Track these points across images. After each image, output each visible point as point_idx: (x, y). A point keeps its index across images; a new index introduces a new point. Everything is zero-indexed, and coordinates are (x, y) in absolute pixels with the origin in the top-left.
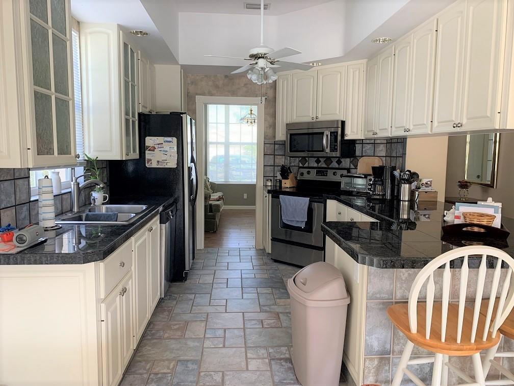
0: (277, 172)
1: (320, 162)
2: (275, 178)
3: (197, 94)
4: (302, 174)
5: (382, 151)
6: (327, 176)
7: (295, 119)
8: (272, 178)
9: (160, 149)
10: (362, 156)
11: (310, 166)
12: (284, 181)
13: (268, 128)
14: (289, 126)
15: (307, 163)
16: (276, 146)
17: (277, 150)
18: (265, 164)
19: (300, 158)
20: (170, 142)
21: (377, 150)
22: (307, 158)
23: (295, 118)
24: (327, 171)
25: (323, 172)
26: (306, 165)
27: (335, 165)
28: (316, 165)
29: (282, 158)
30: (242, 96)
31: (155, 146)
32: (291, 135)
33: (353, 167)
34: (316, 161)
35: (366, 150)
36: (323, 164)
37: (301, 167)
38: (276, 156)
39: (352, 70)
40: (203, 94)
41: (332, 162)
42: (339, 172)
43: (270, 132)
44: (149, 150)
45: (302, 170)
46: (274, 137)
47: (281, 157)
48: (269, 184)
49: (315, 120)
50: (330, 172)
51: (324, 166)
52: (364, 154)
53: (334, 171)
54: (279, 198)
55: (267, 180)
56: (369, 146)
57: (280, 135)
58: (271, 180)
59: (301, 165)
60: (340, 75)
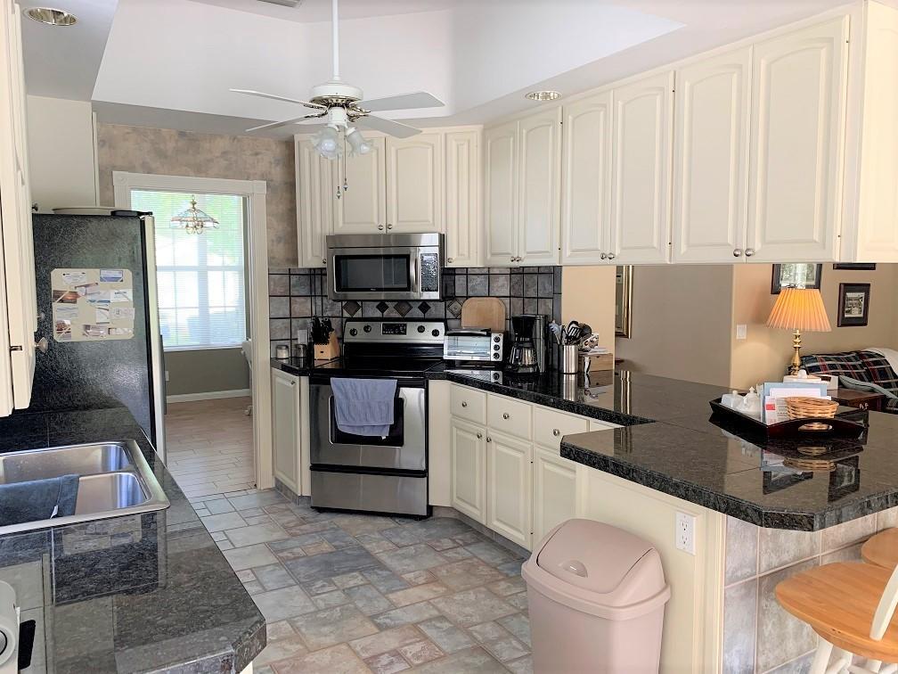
0: (296, 330)
1: (387, 307)
2: (294, 342)
3: (115, 168)
4: (353, 332)
5: (502, 286)
6: (405, 334)
7: (342, 228)
8: (288, 343)
9: (89, 298)
10: (467, 297)
11: (366, 315)
12: (317, 348)
13: (275, 243)
14: (333, 241)
15: (360, 311)
16: (294, 279)
17: (295, 286)
18: (273, 315)
19: (344, 303)
20: (116, 279)
21: (494, 285)
22: (359, 303)
23: (341, 224)
24: (405, 325)
25: (398, 327)
26: (358, 314)
27: (417, 313)
28: (378, 314)
29: (306, 302)
30: (217, 176)
31: (77, 290)
32: (338, 258)
33: (452, 316)
34: (377, 307)
35: (473, 286)
36: (392, 312)
37: (349, 320)
38: (292, 298)
39: (454, 144)
40: (131, 169)
41: (411, 308)
42: (430, 327)
43: (281, 251)
44: (62, 301)
45: (350, 326)
46: (295, 261)
47: (302, 299)
48: (284, 354)
49: (384, 231)
50: (412, 328)
51: (396, 315)
52: (470, 293)
53: (420, 324)
54: (330, 384)
55: (279, 347)
56: (479, 279)
57: (309, 257)
58: (287, 347)
59: (346, 314)
60: (431, 149)
